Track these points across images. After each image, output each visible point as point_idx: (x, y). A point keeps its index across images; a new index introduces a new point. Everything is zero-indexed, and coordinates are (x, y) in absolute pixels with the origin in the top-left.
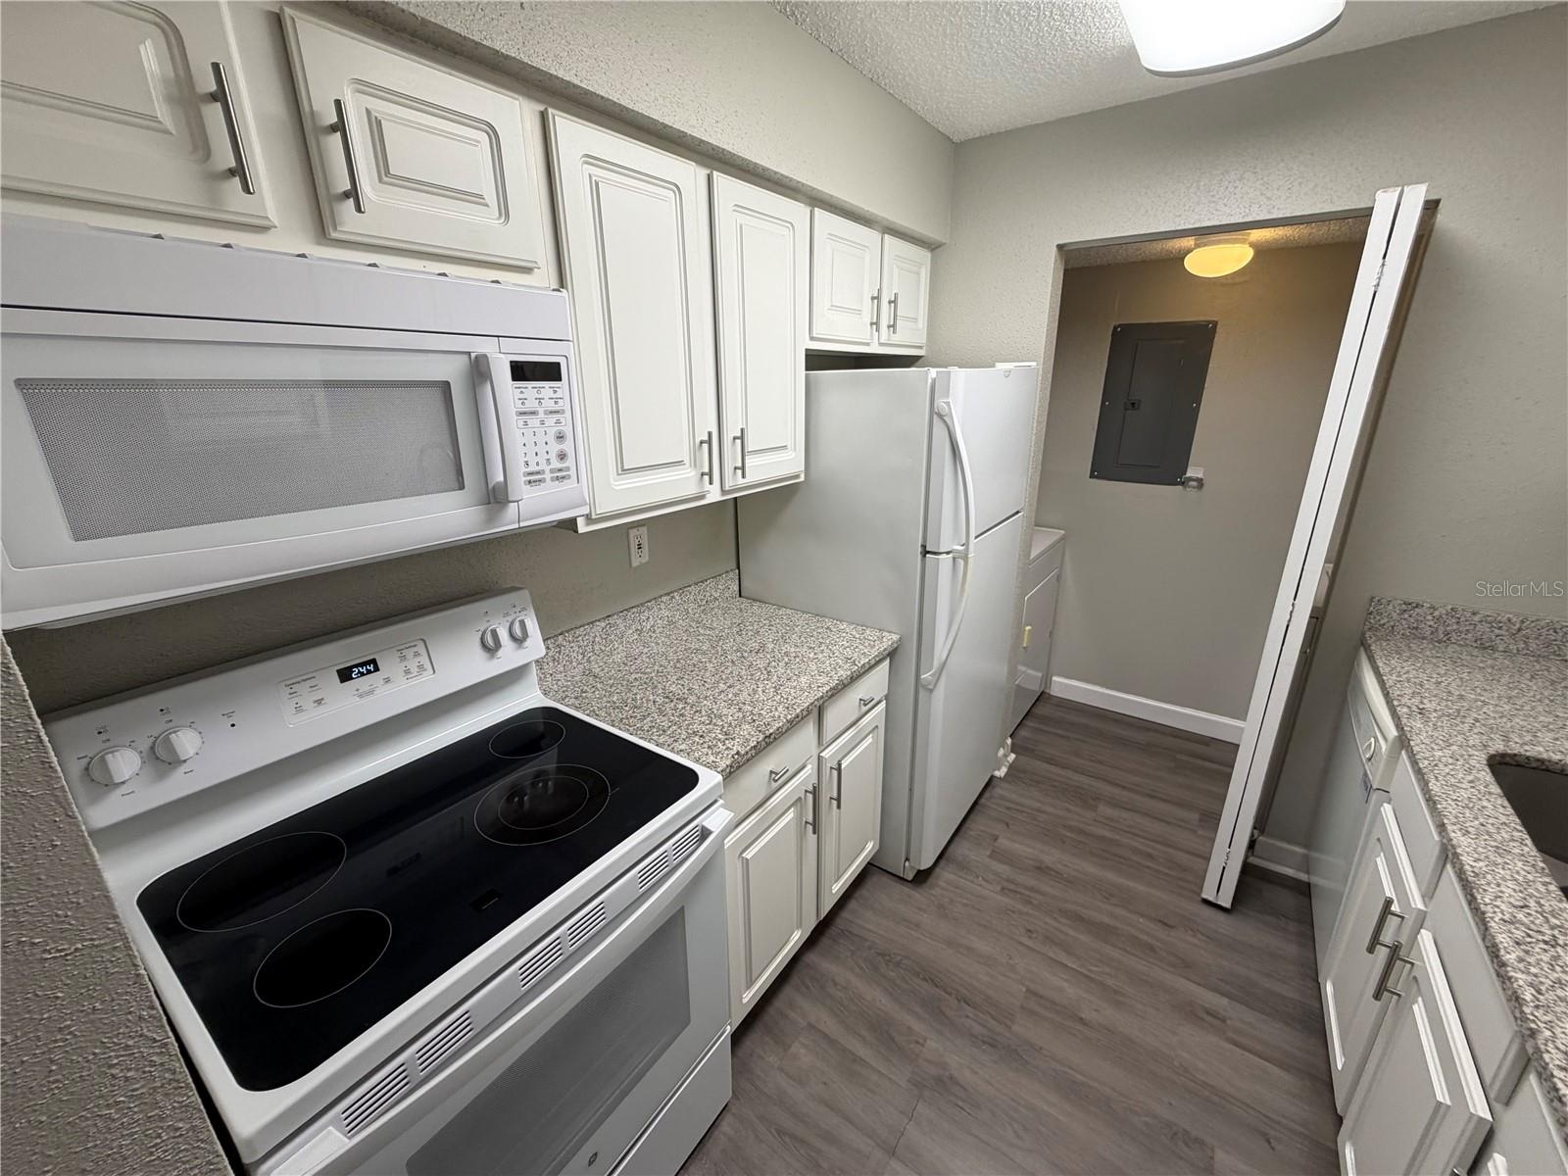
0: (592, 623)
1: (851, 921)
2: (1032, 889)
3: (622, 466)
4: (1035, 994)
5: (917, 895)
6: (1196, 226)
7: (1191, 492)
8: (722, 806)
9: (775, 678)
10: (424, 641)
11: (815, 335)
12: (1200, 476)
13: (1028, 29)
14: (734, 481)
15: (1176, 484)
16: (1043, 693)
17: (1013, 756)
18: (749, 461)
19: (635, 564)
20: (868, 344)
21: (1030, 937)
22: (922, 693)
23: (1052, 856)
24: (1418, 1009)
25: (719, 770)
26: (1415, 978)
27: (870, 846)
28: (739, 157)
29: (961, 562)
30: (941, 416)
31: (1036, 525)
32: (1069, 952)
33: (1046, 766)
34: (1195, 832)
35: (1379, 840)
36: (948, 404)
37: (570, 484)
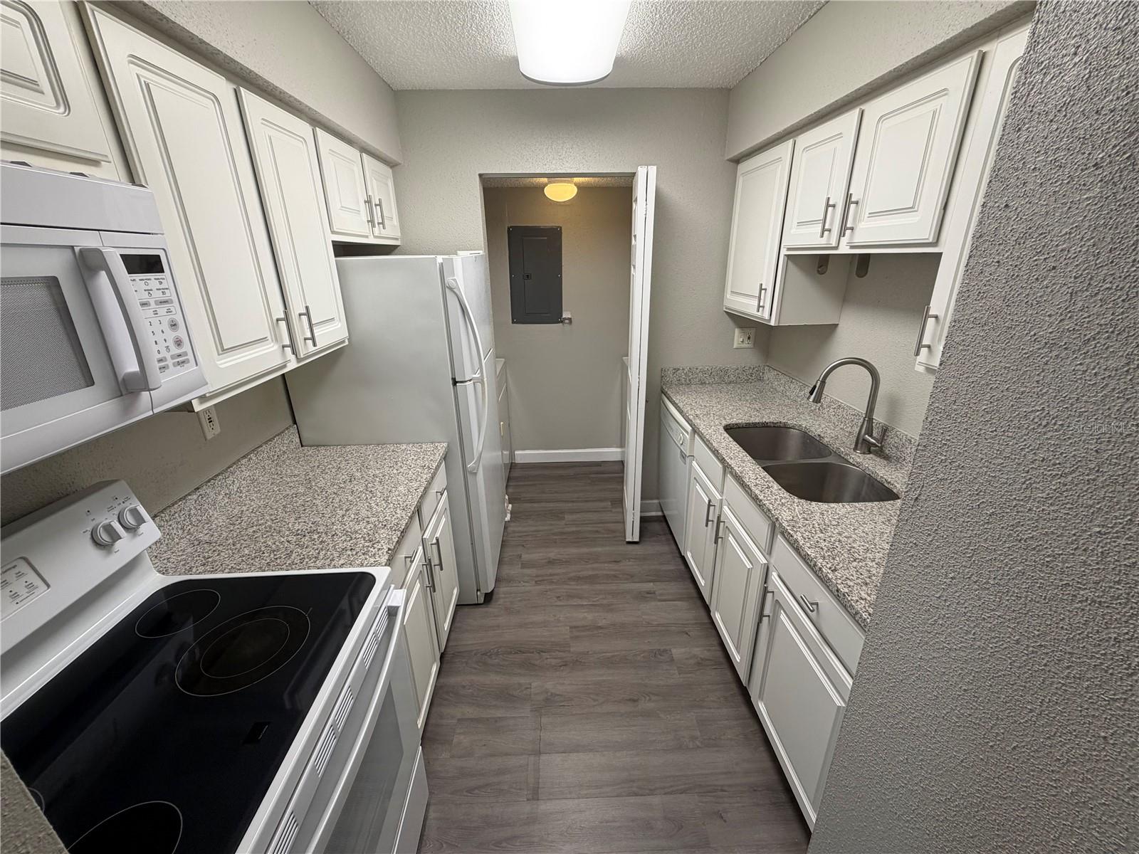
0: (184, 498)
1: (456, 646)
2: (551, 575)
3: (222, 347)
4: (575, 627)
5: (491, 609)
6: (555, 172)
7: (567, 327)
8: (395, 588)
9: (379, 494)
10: (25, 559)
11: (335, 230)
12: (570, 317)
13: (456, 31)
14: (306, 349)
15: (558, 322)
16: (512, 463)
17: (510, 505)
18: (317, 331)
19: (210, 436)
20: (367, 237)
21: (560, 600)
22: (470, 477)
23: (553, 553)
24: (731, 539)
25: (383, 564)
26: (727, 527)
27: (455, 591)
28: (262, 79)
29: (479, 385)
30: (451, 289)
31: (497, 358)
32: (581, 598)
33: (529, 505)
34: (611, 511)
35: (695, 478)
36: (455, 280)
37: (191, 367)
